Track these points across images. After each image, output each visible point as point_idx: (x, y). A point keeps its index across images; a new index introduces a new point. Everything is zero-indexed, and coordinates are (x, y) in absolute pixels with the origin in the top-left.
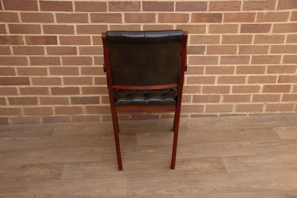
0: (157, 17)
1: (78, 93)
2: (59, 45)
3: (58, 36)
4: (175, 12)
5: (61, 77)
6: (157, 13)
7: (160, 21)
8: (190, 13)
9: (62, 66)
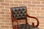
0: (31, 8)
1: (9, 27)
2: (5, 14)
3: (5, 12)
4: (36, 7)
5: (4, 23)
6: (31, 7)
7: (32, 9)
8: (40, 8)
9: (5, 20)
